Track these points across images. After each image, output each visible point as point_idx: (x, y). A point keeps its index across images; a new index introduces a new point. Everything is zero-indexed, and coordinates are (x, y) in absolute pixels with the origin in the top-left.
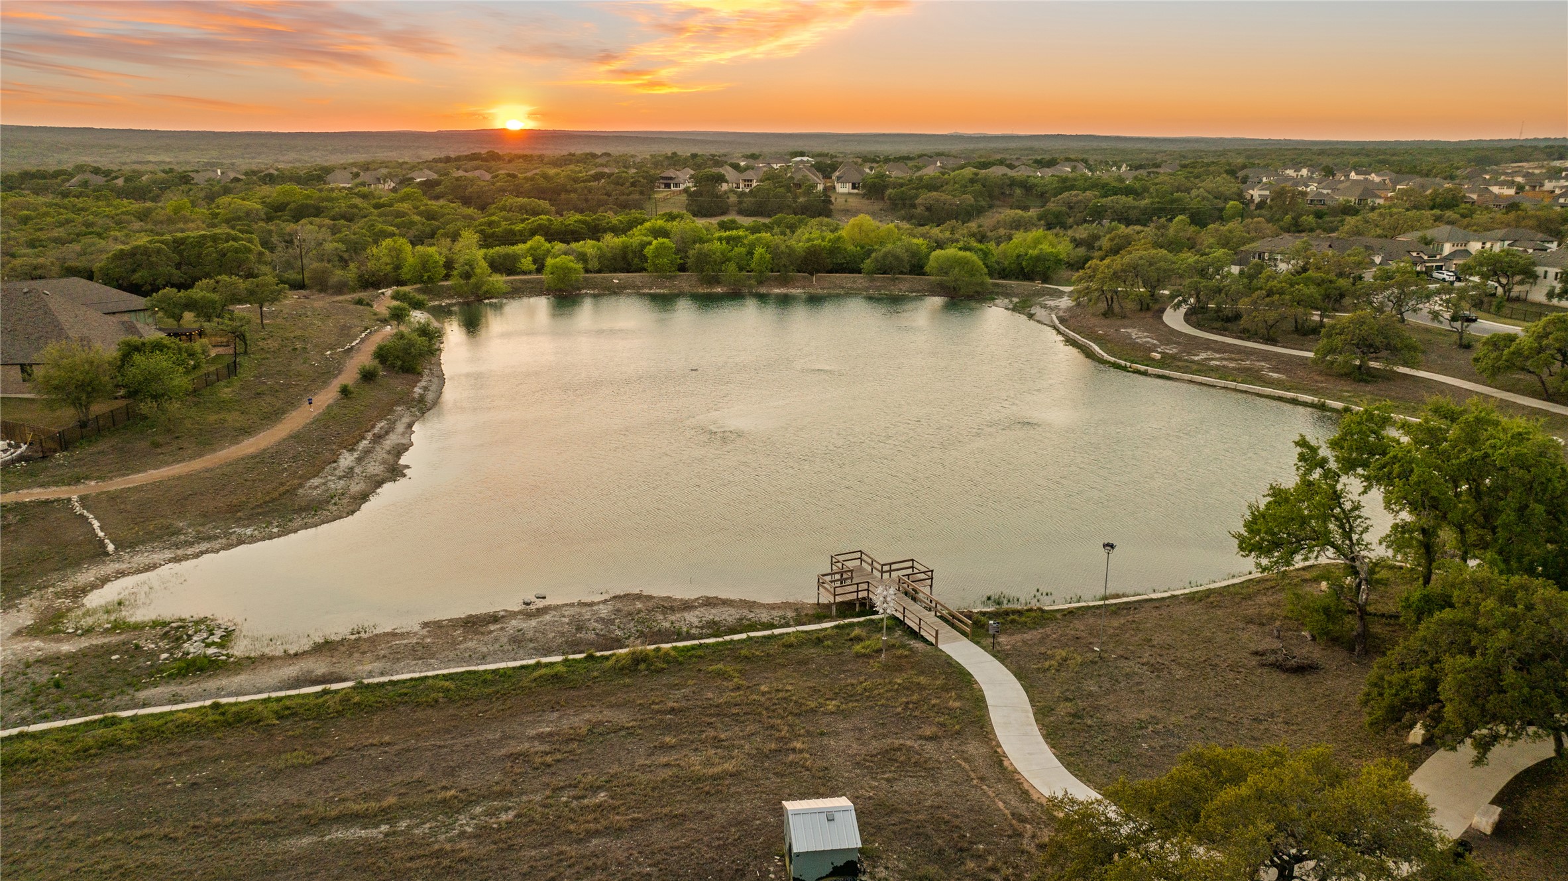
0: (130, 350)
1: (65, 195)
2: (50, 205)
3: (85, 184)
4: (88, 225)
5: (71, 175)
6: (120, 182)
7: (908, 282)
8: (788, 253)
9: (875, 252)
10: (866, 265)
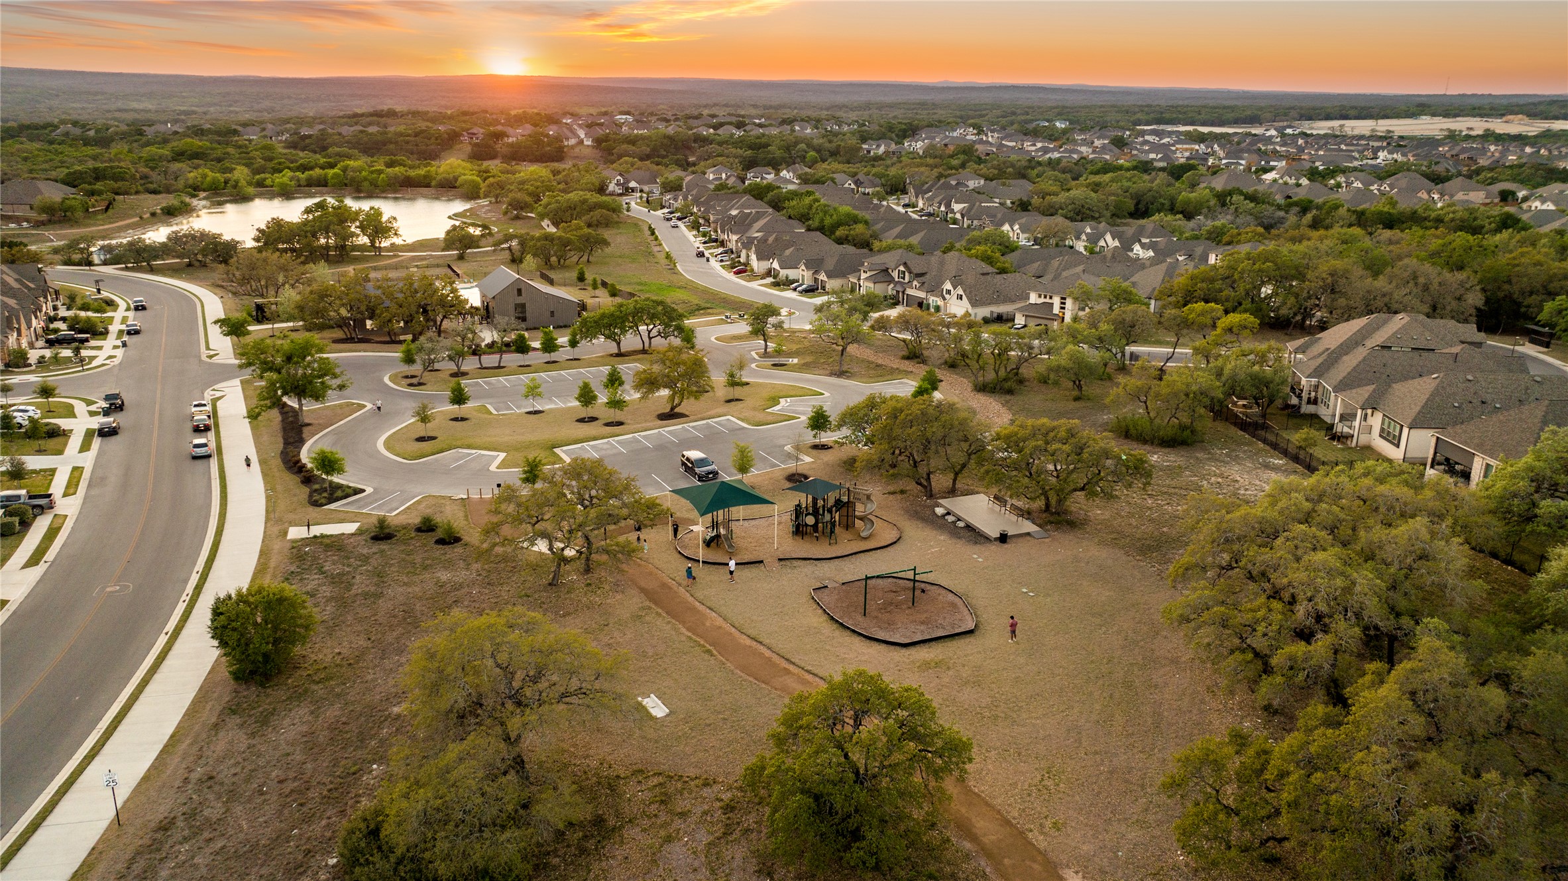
0: (64, 199)
1: (51, 142)
2: (39, 150)
3: (67, 134)
4: (62, 162)
5: (57, 127)
6: (92, 133)
7: (454, 191)
8: (396, 177)
9: (439, 178)
10: (433, 183)
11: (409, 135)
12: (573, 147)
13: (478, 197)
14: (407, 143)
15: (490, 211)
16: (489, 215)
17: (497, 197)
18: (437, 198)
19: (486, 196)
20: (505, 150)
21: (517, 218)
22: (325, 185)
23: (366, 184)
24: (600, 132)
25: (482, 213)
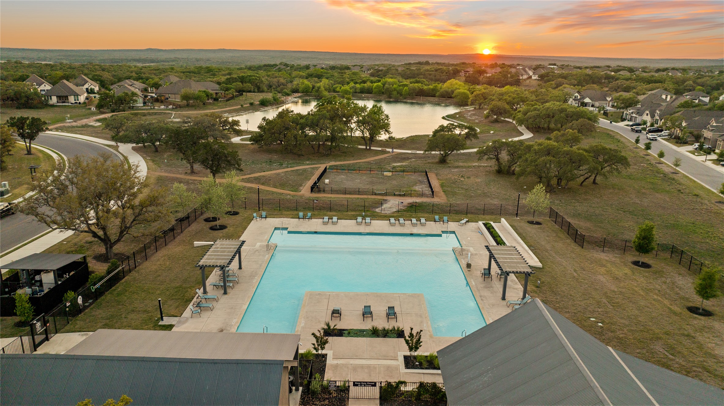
0: (199, 92)
7: (450, 100)
8: (414, 89)
9: (442, 90)
10: (437, 94)
11: (432, 71)
12: (525, 80)
13: (467, 105)
14: (430, 75)
15: (474, 115)
16: (473, 118)
17: (480, 105)
18: (439, 104)
19: (472, 104)
20: (484, 80)
21: (496, 121)
22: (371, 93)
23: (395, 93)
24: (543, 72)
25: (468, 116)
